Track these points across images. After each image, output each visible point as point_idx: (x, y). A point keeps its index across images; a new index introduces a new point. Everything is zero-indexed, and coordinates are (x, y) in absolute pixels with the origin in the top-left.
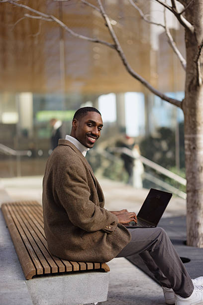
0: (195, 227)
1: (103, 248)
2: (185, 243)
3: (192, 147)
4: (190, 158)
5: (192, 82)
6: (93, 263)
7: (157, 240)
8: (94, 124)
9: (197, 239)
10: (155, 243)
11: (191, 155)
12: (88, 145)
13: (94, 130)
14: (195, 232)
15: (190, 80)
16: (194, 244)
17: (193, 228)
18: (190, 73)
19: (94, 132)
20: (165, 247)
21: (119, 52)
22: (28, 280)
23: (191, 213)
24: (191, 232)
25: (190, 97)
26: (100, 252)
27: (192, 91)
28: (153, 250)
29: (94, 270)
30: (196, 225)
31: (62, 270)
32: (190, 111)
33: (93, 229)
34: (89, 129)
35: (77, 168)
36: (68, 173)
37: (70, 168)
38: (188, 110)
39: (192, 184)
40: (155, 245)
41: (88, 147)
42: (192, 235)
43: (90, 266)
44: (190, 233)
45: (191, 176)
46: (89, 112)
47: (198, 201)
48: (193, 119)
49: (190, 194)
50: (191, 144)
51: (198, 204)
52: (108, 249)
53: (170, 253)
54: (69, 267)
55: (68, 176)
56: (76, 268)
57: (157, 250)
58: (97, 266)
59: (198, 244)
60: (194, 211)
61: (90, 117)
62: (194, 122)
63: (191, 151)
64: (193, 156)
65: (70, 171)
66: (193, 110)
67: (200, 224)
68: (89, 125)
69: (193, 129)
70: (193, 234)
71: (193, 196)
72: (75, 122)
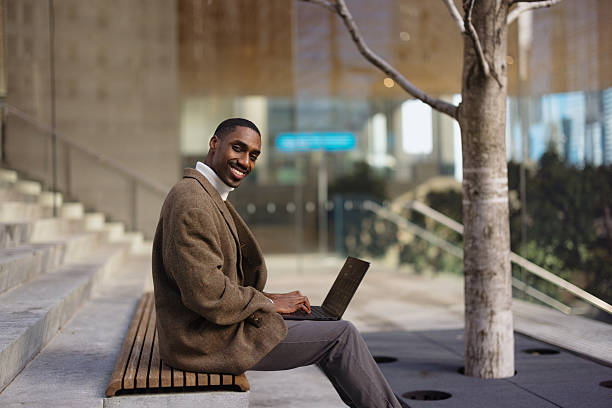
0: (477, 340)
1: (238, 349)
2: (461, 371)
3: (472, 191)
4: (469, 211)
5: (471, 71)
6: (221, 375)
7: (337, 342)
8: (242, 147)
9: (480, 362)
10: (333, 346)
11: (470, 206)
12: (230, 181)
13: (243, 158)
14: (476, 349)
15: (469, 67)
16: (475, 372)
17: (474, 342)
18: (469, 54)
19: (241, 162)
20: (352, 354)
21: (344, 17)
22: (109, 397)
23: (471, 313)
24: (470, 349)
25: (470, 99)
26: (231, 355)
27: (472, 87)
28: (331, 359)
29: (221, 388)
30: (477, 336)
31: (166, 384)
32: (469, 124)
33: (221, 320)
34: (233, 154)
35: (200, 214)
36: (185, 222)
37: (189, 214)
38: (466, 122)
39: (472, 260)
40: (335, 350)
41: (231, 186)
42: (471, 354)
43: (215, 380)
44: (468, 352)
45: (470, 245)
46: (239, 128)
47: (483, 292)
48: (475, 139)
49: (469, 278)
50: (471, 185)
51: (482, 297)
52: (246, 349)
53: (362, 366)
54: (177, 380)
55: (184, 227)
56: (191, 380)
57: (339, 358)
58: (228, 380)
59: (482, 372)
60: (475, 309)
61: (239, 135)
62: (475, 144)
63: (470, 199)
64: (475, 207)
65: (188, 219)
66: (474, 123)
67: (486, 334)
68: (235, 149)
69: (473, 157)
70: (474, 352)
71: (472, 281)
72: (215, 141)
